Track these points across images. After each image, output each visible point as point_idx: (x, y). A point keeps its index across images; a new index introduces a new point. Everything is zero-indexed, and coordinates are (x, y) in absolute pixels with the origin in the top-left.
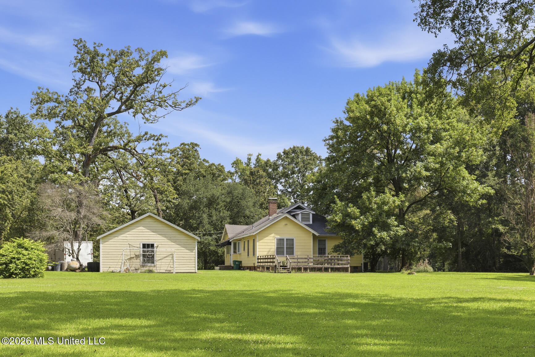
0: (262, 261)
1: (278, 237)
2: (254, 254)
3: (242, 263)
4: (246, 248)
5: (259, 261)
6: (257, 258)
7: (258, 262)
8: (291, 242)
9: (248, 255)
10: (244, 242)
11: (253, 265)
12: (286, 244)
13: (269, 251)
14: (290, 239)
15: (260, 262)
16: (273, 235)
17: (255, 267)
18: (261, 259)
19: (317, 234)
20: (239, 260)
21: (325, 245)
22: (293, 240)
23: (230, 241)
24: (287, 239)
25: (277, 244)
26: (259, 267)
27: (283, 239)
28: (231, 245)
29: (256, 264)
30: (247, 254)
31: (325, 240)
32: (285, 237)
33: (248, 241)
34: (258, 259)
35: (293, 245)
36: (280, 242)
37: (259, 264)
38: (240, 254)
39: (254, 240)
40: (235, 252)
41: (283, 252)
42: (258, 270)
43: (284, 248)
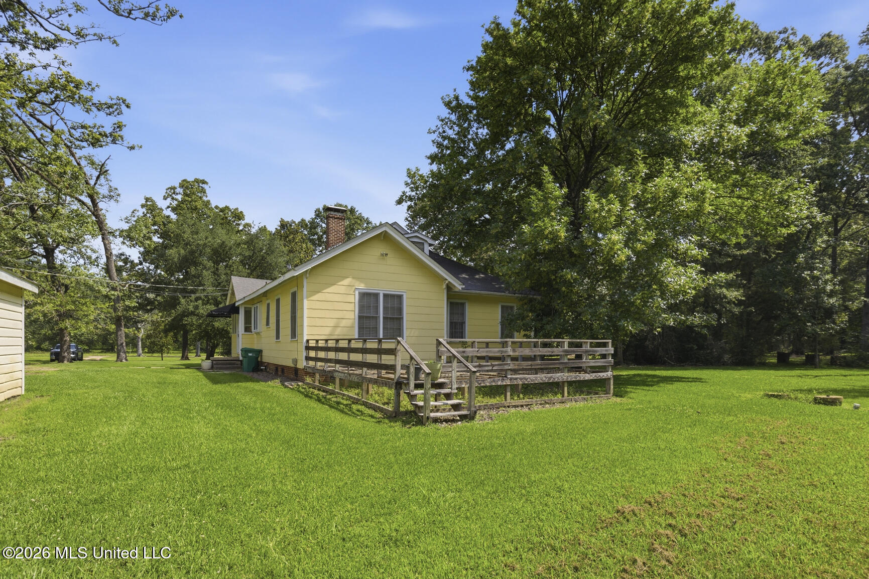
0: (322, 355)
1: (362, 286)
2: (294, 334)
3: (264, 354)
4: (273, 320)
5: (312, 354)
6: (304, 344)
7: (308, 358)
8: (395, 302)
9: (278, 337)
10: (268, 305)
11: (290, 364)
12: (384, 308)
13: (336, 327)
14: (393, 296)
15: (316, 359)
16: (347, 282)
17: (296, 370)
18: (317, 349)
19: (458, 286)
20: (256, 347)
21: (463, 314)
22: (400, 297)
23: (237, 304)
24: (385, 296)
25: (361, 308)
26: (311, 373)
27: (376, 295)
28: (238, 313)
29: (302, 364)
30: (273, 333)
31: (463, 304)
32: (383, 288)
33: (278, 301)
34: (308, 348)
35: (400, 310)
36: (367, 300)
37: (312, 363)
38: (258, 334)
39: (294, 295)
40: (247, 329)
41: (376, 329)
42: (308, 380)
43: (376, 318)
